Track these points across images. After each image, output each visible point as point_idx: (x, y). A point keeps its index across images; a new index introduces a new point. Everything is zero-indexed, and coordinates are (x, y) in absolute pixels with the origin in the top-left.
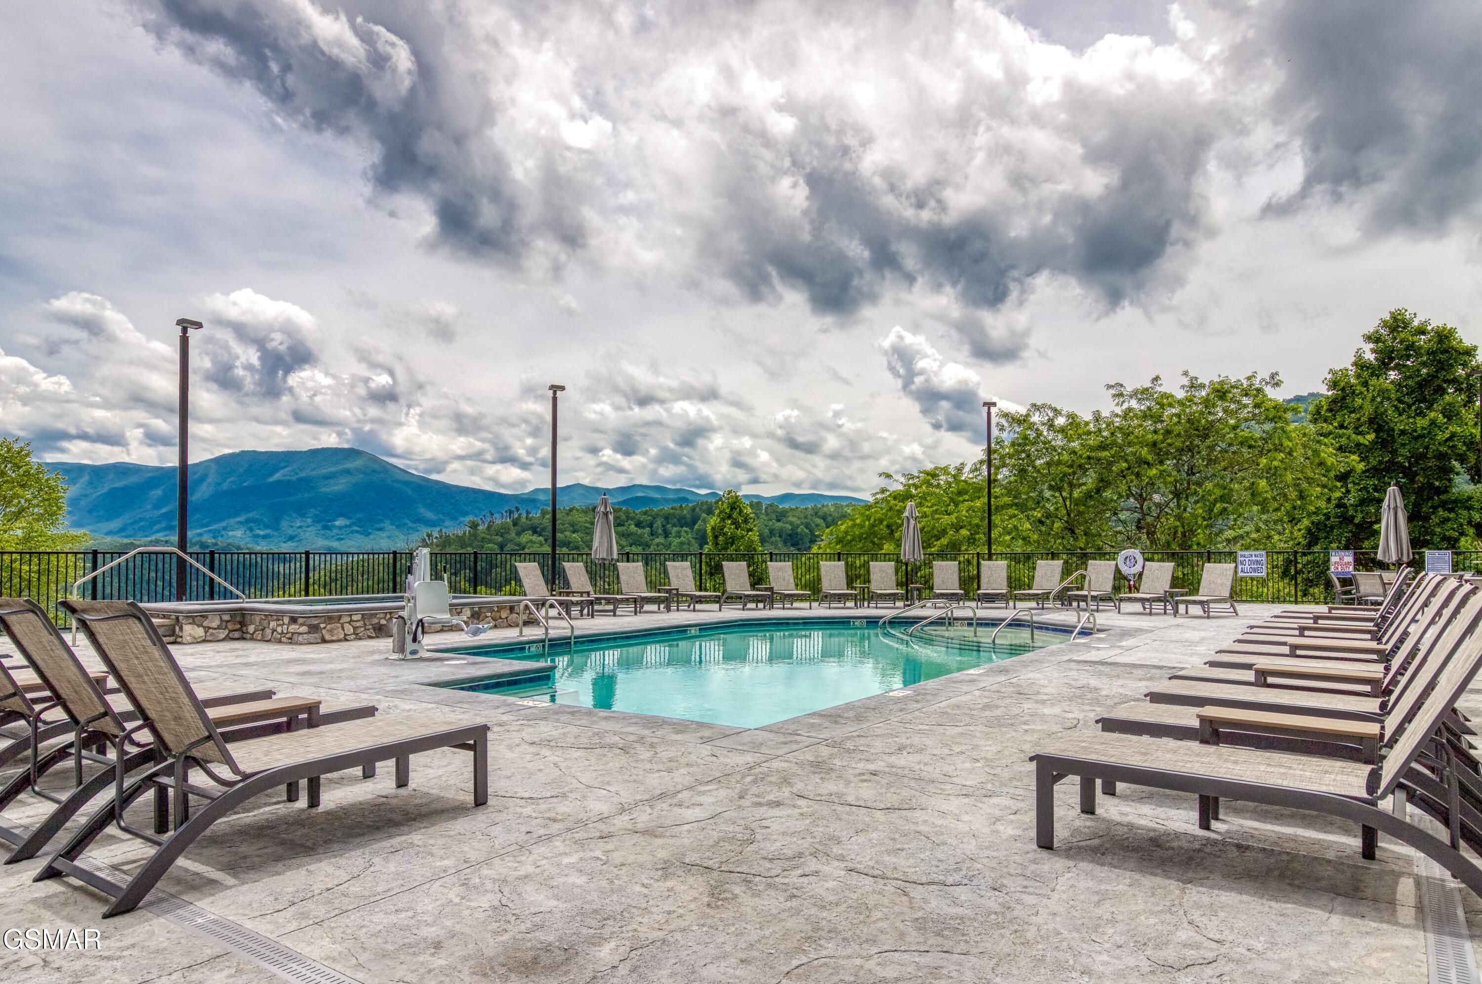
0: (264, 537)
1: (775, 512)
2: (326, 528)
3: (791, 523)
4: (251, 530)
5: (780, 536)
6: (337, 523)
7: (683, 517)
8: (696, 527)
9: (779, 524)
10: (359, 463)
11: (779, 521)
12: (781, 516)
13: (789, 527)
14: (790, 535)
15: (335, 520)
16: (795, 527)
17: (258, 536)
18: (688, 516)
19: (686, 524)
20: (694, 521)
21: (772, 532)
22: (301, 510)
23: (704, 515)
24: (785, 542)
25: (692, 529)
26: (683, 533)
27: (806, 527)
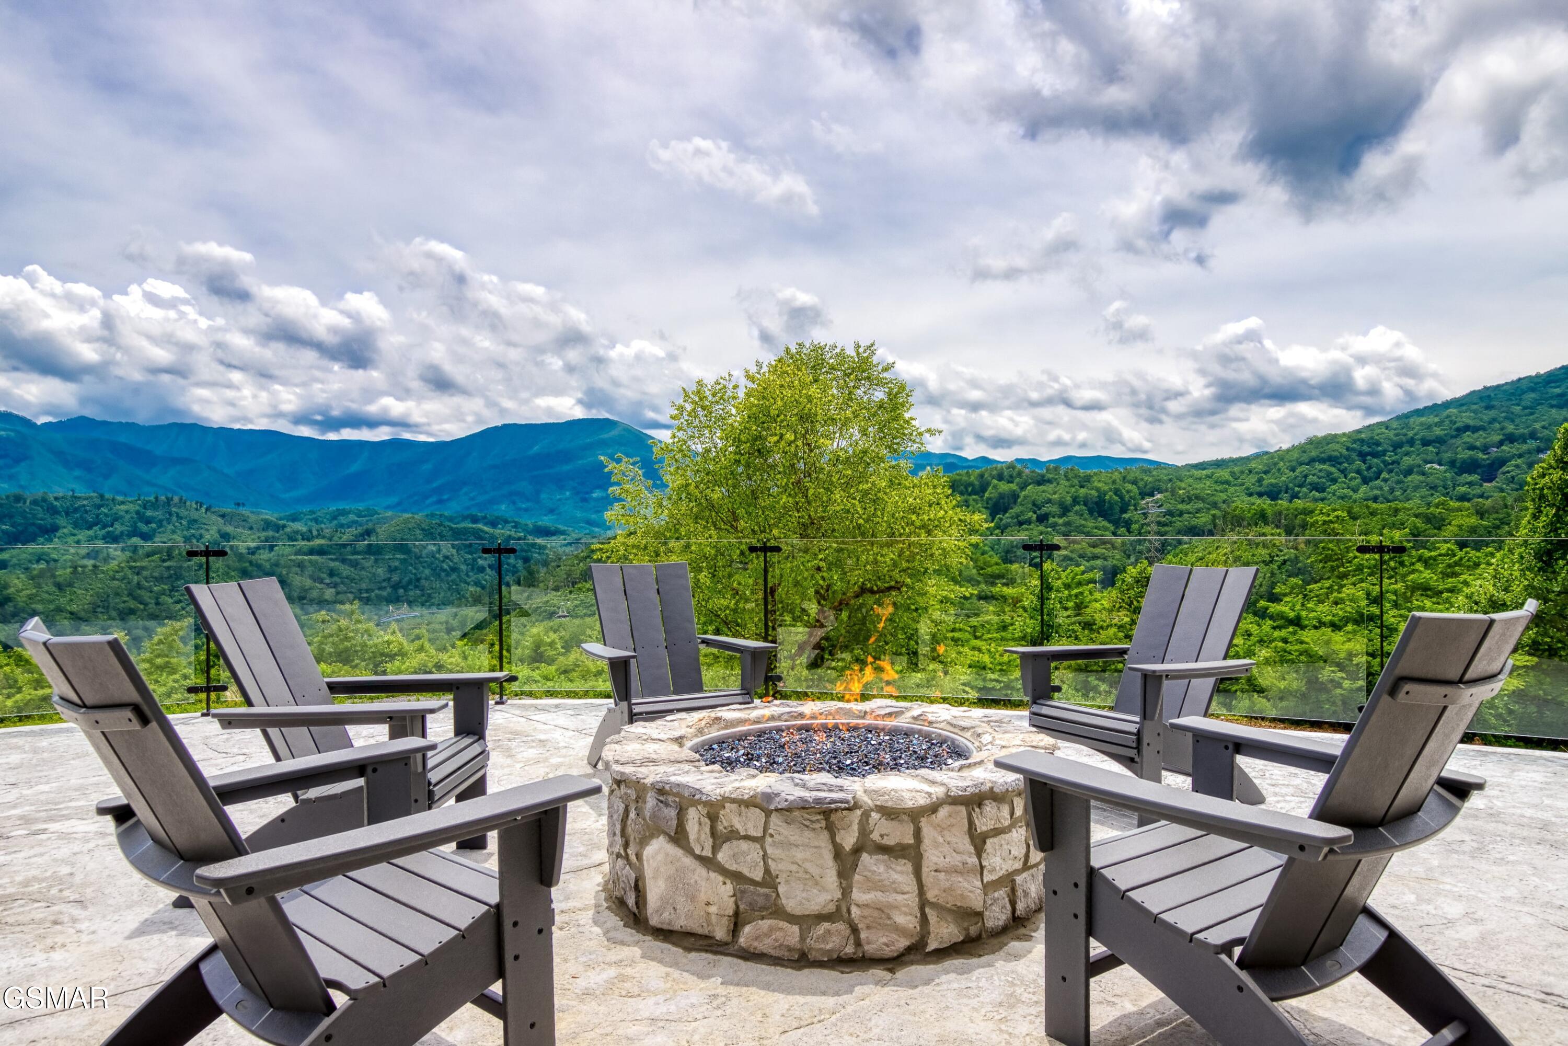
0: (526, 510)
1: (1076, 476)
2: (585, 500)
3: (1098, 490)
4: (514, 503)
5: (1085, 504)
6: (595, 495)
7: (971, 484)
8: (987, 495)
9: (1083, 491)
10: (614, 433)
11: (1082, 487)
12: (1085, 481)
13: (1094, 493)
14: (1096, 503)
15: (592, 492)
16: (1101, 494)
17: (520, 509)
18: (977, 483)
19: (974, 492)
20: (983, 488)
21: (1075, 500)
22: (559, 482)
23: (995, 481)
24: (1091, 512)
25: (982, 497)
26: (971, 502)
27: (1116, 494)
